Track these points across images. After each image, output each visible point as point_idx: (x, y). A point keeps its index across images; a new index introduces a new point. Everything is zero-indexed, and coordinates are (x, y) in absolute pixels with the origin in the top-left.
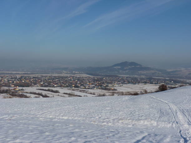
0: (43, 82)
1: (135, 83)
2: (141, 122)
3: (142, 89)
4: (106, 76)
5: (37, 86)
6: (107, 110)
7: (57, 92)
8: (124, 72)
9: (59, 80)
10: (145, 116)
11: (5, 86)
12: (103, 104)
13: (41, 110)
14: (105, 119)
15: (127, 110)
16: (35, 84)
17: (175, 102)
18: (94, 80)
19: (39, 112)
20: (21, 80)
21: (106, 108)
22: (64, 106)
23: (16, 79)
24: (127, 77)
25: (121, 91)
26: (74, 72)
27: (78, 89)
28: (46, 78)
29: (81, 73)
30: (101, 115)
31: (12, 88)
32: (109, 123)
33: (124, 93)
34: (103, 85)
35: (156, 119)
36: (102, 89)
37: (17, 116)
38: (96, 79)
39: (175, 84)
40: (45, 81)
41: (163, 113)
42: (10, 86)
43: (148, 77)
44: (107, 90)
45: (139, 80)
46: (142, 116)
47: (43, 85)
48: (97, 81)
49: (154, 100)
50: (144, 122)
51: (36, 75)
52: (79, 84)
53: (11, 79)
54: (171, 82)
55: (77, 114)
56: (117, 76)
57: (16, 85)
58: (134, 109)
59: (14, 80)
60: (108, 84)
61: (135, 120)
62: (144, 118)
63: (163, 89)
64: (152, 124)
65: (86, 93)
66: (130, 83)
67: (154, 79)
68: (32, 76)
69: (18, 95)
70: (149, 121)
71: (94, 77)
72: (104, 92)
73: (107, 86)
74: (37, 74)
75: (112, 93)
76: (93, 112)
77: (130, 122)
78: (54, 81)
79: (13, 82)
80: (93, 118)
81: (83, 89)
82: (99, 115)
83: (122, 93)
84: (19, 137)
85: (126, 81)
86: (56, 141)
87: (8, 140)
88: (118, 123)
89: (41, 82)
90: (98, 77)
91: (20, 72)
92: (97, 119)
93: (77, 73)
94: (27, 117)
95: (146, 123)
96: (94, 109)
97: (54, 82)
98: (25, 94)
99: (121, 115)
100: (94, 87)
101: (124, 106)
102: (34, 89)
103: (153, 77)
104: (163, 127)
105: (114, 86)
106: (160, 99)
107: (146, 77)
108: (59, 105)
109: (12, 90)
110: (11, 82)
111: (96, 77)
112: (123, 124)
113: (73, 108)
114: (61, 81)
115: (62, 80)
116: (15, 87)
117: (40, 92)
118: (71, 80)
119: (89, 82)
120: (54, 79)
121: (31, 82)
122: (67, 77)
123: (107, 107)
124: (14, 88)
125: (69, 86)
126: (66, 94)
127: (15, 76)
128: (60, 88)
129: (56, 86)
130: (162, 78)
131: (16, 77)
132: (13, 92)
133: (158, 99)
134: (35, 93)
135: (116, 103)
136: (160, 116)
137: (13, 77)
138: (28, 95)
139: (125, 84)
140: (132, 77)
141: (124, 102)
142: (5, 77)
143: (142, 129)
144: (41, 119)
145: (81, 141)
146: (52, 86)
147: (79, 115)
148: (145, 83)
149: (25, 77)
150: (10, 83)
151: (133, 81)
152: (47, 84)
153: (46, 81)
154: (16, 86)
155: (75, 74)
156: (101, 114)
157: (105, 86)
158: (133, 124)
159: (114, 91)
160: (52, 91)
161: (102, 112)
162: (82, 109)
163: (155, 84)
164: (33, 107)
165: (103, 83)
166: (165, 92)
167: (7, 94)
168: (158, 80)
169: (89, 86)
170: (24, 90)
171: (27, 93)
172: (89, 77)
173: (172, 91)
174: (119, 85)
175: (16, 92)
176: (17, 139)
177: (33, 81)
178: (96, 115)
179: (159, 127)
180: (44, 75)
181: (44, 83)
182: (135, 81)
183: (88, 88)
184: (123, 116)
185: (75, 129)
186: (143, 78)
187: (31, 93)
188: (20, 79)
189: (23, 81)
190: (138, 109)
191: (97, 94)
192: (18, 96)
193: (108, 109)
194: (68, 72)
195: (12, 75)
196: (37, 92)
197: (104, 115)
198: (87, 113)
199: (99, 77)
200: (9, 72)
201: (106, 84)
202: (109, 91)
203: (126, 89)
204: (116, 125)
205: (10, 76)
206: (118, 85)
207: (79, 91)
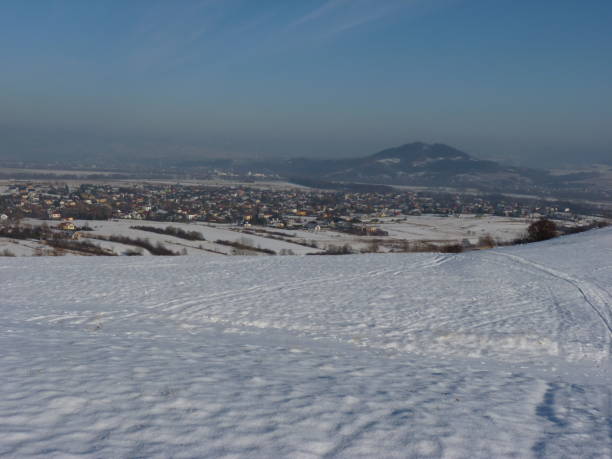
0: (153, 204)
1: (447, 212)
2: (506, 343)
3: (469, 232)
4: (354, 188)
5: (132, 218)
6: (384, 300)
7: (195, 237)
8: (411, 175)
9: (203, 201)
10: (511, 322)
11: (33, 215)
12: (365, 280)
13: (175, 297)
14: (388, 331)
15: (449, 302)
16: (127, 210)
17: (595, 279)
18: (315, 202)
19: (172, 304)
20: (82, 199)
21: (379, 294)
22: (244, 284)
23: (65, 194)
24: (419, 193)
25: (400, 237)
26: (250, 173)
27: (263, 229)
28: (162, 192)
29: (272, 179)
30: (369, 319)
31: (53, 223)
32: (405, 345)
33: (411, 245)
34: (342, 217)
35: (550, 332)
36: (340, 229)
37: (105, 316)
38: (320, 196)
39: (576, 217)
40: (157, 201)
41: (568, 313)
42: (46, 217)
43: (487, 194)
44: (353, 233)
45: (458, 202)
46: (505, 321)
47: (152, 215)
48: (323, 202)
49: (524, 270)
50: (518, 343)
51: (130, 184)
52: (266, 213)
53: (49, 192)
54: (563, 211)
55: (291, 312)
56: (390, 190)
57: (65, 214)
58: (469, 298)
59: (59, 196)
60: (359, 215)
61: (486, 337)
62: (512, 328)
63: (542, 232)
64: (545, 350)
65: (289, 241)
66: (430, 212)
67: (509, 201)
68: (116, 185)
69: (74, 246)
70: (533, 340)
71: (313, 190)
72: (347, 239)
73: (355, 220)
74: (132, 177)
75: (371, 245)
76: (344, 308)
77: (472, 343)
78: (185, 203)
79: (57, 204)
80: (350, 327)
81: (278, 228)
82: (363, 317)
83: (403, 245)
84: (178, 390)
85: (416, 205)
86: (302, 406)
87: (148, 398)
88: (433, 346)
89: (145, 204)
90: (327, 191)
91: (78, 173)
92: (362, 330)
93: (260, 179)
94: (140, 321)
95: (524, 345)
96: (342, 296)
97: (187, 207)
98: (96, 242)
99: (434, 317)
100: (313, 222)
101: (435, 288)
102: (122, 227)
103: (507, 195)
104: (581, 361)
105: (377, 220)
106: (542, 268)
107: (481, 194)
108: (228, 283)
109: (56, 228)
110: (49, 202)
111: (321, 191)
112: (453, 348)
113: (273, 291)
114: (210, 203)
115: (210, 200)
116: (65, 221)
117: (143, 235)
118: (239, 200)
119: (299, 207)
120: (185, 196)
121: (114, 205)
122: (227, 190)
123: (383, 290)
124: (59, 222)
125: (235, 218)
126: (226, 243)
127: (63, 184)
128: (206, 223)
129: (193, 220)
130: (535, 197)
131: (67, 188)
132: (56, 236)
133: (538, 266)
134: (126, 241)
135: (406, 277)
136: (562, 324)
137: (56, 187)
138: (105, 245)
139: (413, 214)
140: (438, 192)
141: (429, 274)
142: (31, 187)
143: (518, 366)
144: (186, 326)
145: (380, 409)
146: (180, 217)
147: (298, 315)
148: (479, 212)
149: (96, 187)
150: (48, 207)
151: (438, 204)
152: (164, 212)
153: (161, 201)
154: (67, 217)
155: (252, 179)
156: (369, 314)
157: (348, 219)
158: (484, 347)
159: (378, 238)
160: (181, 234)
161: (371, 308)
162: (305, 296)
163: (511, 215)
164: (148, 288)
165: (343, 211)
166: (554, 244)
167: (40, 243)
168: (521, 203)
169: (298, 221)
170: (90, 229)
171: (101, 238)
172: (299, 192)
173: (574, 242)
174: (395, 219)
175: (67, 236)
176: (175, 398)
177: (119, 200)
178: (355, 316)
179: (569, 359)
180: (154, 182)
181: (154, 210)
182: (445, 207)
183: (296, 228)
184: (441, 321)
185: (321, 365)
186: (474, 197)
187: (113, 239)
188: (80, 193)
189: (89, 202)
190: (485, 297)
191: (322, 246)
192: (72, 249)
193: (389, 297)
194: (232, 175)
195: (53, 182)
196: (135, 235)
197: (381, 315)
198: (325, 309)
199: (332, 191)
200: (45, 172)
201: (353, 215)
202: (363, 237)
203: (417, 230)
204: (430, 351)
205: (45, 184)
206: (390, 219)
207: (265, 234)
